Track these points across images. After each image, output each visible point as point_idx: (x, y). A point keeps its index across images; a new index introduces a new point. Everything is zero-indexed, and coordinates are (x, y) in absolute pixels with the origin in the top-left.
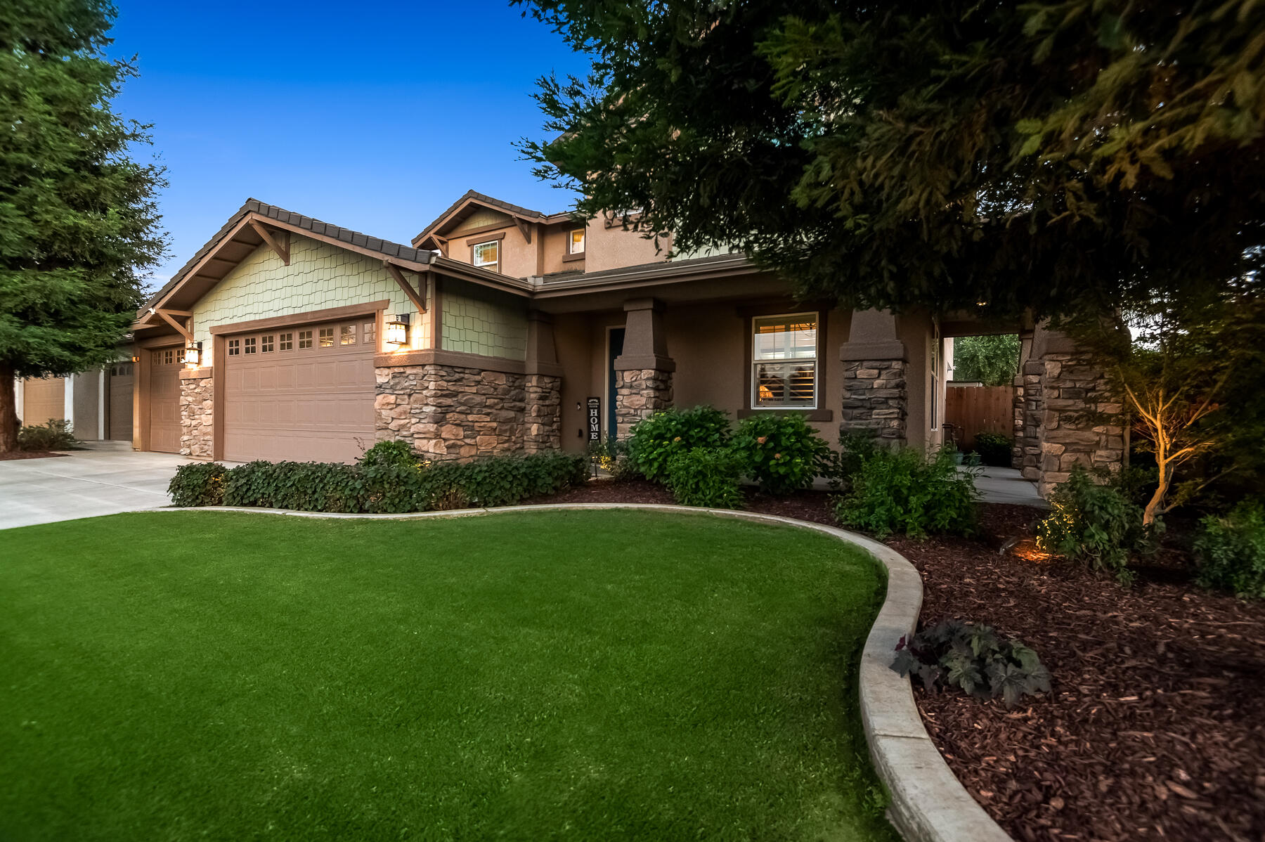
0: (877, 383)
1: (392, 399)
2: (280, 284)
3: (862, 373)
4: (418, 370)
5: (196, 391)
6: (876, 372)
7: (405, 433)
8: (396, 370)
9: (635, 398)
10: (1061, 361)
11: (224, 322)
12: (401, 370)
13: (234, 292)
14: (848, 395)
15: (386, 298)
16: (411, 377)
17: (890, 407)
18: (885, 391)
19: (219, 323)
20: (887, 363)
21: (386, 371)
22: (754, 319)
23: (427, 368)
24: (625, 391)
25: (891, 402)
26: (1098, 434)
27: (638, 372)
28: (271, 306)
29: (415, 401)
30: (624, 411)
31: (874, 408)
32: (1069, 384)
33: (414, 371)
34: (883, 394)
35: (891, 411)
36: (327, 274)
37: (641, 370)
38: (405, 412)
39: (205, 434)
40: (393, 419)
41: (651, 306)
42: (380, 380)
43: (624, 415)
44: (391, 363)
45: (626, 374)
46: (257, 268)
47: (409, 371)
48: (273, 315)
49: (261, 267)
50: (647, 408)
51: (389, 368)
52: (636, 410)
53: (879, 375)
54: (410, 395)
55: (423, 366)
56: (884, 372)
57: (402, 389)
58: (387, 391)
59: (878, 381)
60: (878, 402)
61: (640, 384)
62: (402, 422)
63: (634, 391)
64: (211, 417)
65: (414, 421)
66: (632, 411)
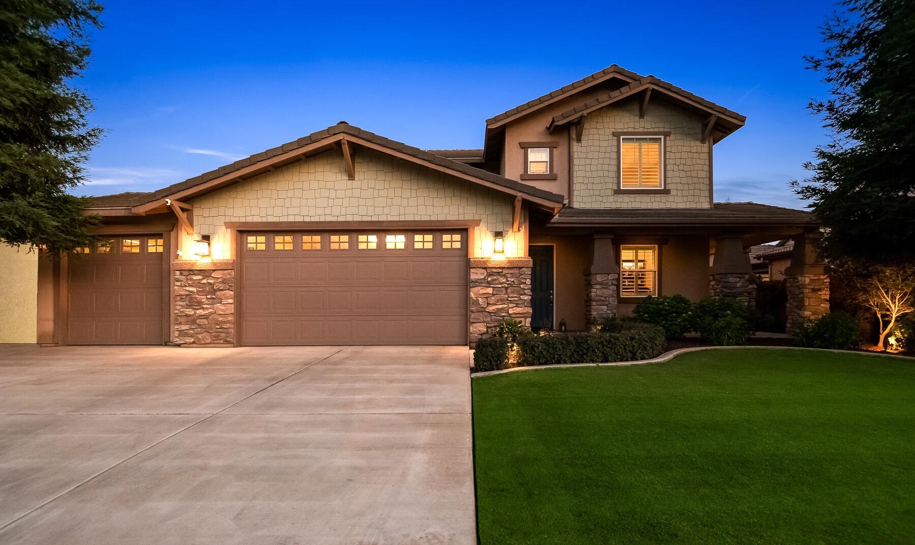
0: (738, 285)
1: (490, 290)
2: (340, 194)
3: (731, 280)
4: (516, 271)
5: (204, 281)
6: (738, 279)
7: (503, 314)
8: (494, 270)
9: (605, 290)
10: (809, 277)
11: (249, 220)
12: (500, 270)
13: (267, 193)
14: (725, 290)
15: (477, 218)
16: (509, 276)
17: (745, 296)
18: (743, 288)
19: (243, 220)
20: (743, 275)
21: (483, 271)
22: (621, 246)
23: (523, 269)
24: (598, 287)
25: (745, 294)
26: (822, 307)
27: (607, 275)
28: (328, 211)
29: (513, 292)
30: (597, 298)
31: (736, 297)
32: (812, 287)
33: (512, 271)
34: (742, 290)
35: (746, 298)
36: (406, 194)
37: (608, 274)
38: (502, 300)
39: (225, 322)
40: (488, 304)
41: (612, 237)
42: (473, 277)
43: (597, 301)
44: (490, 265)
45: (598, 276)
46: (304, 177)
47: (505, 271)
48: (329, 219)
49: (312, 176)
50: (613, 297)
51: (486, 268)
52: (605, 297)
53: (740, 281)
54: (506, 289)
55: (520, 268)
56: (742, 279)
57: (500, 284)
58: (484, 284)
59: (739, 284)
60: (740, 294)
61: (608, 282)
62: (500, 306)
63: (604, 286)
64: (233, 306)
65: (511, 305)
66: (603, 298)
